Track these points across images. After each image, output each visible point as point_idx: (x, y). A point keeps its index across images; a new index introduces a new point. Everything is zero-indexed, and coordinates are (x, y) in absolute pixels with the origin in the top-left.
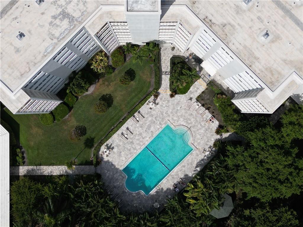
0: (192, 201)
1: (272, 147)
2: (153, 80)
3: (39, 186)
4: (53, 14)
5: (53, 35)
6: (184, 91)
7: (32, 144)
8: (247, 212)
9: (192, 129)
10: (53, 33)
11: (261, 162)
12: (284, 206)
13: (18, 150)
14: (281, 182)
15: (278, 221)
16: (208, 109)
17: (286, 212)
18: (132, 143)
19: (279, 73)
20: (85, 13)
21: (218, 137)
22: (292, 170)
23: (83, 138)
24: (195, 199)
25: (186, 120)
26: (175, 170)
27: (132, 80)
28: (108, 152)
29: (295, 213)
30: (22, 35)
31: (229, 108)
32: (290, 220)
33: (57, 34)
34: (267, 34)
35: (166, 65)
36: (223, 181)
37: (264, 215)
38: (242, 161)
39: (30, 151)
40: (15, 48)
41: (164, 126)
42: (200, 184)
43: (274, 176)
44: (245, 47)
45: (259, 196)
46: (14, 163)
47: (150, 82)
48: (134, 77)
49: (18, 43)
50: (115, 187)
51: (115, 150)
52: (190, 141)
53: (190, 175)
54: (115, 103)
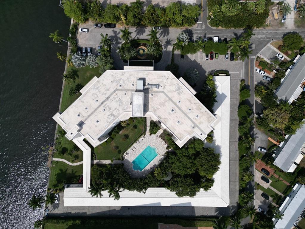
0: (156, 175)
1: (185, 156)
2: (144, 129)
3: (101, 168)
4: (108, 114)
5: (108, 121)
6: (155, 133)
7: (99, 152)
8: (176, 179)
9: (158, 147)
10: (108, 120)
11: (181, 161)
12: (189, 177)
13: (94, 154)
14: (188, 169)
15: (186, 182)
16: (163, 140)
17: (189, 179)
18: (135, 152)
19: (183, 135)
20: (119, 114)
21: (167, 150)
22: (192, 164)
23: (117, 150)
24: (157, 174)
25: (156, 144)
26: (151, 162)
27: (136, 129)
28: (127, 155)
29: (193, 180)
30: (98, 121)
31: (171, 141)
32: (190, 182)
33: (109, 121)
34: (179, 122)
35: (148, 124)
36: (168, 168)
37: (181, 180)
38: (174, 161)
39: (98, 155)
40: (95, 125)
41: (147, 146)
42: (159, 169)
43: (185, 167)
44: (172, 126)
45: (180, 173)
46: (92, 159)
47: (142, 130)
48: (137, 128)
49: (96, 124)
50: (129, 168)
51: (129, 155)
52: (157, 151)
53: (157, 164)
54: (129, 137)
